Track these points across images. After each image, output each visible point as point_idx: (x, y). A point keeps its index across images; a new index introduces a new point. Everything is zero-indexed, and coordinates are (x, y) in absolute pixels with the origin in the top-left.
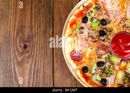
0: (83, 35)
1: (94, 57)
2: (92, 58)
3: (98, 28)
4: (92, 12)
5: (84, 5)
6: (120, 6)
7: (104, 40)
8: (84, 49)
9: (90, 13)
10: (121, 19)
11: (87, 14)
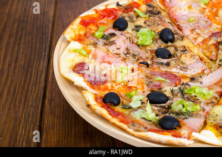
4: (138, 16)
6: (207, 10)
9: (134, 19)
10: (210, 34)
11: (127, 19)
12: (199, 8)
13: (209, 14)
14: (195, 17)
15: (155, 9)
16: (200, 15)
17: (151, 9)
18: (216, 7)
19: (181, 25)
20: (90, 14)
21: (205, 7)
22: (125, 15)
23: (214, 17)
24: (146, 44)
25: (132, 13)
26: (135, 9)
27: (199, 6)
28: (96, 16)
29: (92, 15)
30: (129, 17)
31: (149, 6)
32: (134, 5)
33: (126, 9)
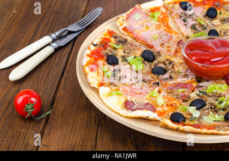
1: (175, 102)
2: (174, 105)
3: (145, 68)
4: (115, 49)
5: (95, 43)
6: (162, 25)
7: (171, 78)
8: (147, 97)
9: (115, 52)
10: (176, 43)
11: (110, 54)
12: (154, 26)
13: (165, 28)
14: (156, 34)
16: (159, 31)
19: (151, 44)
21: (158, 23)
22: (106, 51)
25: (109, 48)
28: (93, 60)
29: (90, 60)
30: (111, 52)
31: (116, 37)
32: (106, 41)
33: (103, 46)
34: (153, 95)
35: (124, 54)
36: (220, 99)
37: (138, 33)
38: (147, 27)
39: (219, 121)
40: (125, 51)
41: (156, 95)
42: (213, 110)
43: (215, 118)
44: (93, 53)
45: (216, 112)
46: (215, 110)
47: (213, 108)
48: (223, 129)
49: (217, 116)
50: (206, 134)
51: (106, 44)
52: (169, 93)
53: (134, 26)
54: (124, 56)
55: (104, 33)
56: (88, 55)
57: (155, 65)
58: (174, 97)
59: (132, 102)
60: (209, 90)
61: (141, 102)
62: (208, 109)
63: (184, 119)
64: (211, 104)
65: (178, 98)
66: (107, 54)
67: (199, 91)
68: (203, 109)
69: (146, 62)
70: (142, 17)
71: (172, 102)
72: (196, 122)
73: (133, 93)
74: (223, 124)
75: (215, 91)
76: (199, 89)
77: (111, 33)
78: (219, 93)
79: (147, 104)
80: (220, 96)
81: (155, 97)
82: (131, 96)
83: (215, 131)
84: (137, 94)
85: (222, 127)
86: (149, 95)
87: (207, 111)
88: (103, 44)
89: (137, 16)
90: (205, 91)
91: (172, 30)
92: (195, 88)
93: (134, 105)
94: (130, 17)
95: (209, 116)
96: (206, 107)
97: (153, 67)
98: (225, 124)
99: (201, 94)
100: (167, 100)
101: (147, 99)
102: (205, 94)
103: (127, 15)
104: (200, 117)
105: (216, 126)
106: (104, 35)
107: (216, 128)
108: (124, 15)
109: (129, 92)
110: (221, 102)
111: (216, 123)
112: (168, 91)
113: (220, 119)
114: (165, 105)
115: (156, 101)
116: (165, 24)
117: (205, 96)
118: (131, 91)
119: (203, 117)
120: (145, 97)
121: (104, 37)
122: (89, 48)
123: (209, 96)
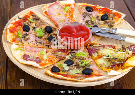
0: (29, 41)
1: (54, 59)
2: (53, 61)
3: (44, 36)
4: (31, 22)
5: (20, 17)
6: (68, 15)
8: (39, 54)
9: (30, 24)
12: (64, 14)
13: (69, 17)
14: (63, 19)
15: (36, 17)
16: (65, 18)
17: (34, 17)
18: (71, 13)
20: (11, 26)
21: (66, 13)
22: (25, 23)
23: (72, 18)
24: (42, 36)
25: (27, 21)
26: (28, 19)
27: (63, 13)
28: (14, 26)
29: (12, 26)
30: (27, 24)
31: (33, 16)
32: (27, 17)
33: (24, 19)
34: (42, 53)
35: (35, 26)
36: (82, 61)
37: (53, 16)
38: (59, 14)
39: (79, 73)
40: (36, 25)
41: (44, 54)
42: (77, 67)
43: (77, 71)
44: (16, 22)
45: (79, 68)
46: (78, 67)
47: (77, 66)
48: (80, 79)
49: (78, 70)
50: (70, 80)
51: (26, 19)
52: (52, 53)
53: (52, 12)
54: (35, 27)
55: (27, 12)
56: (12, 23)
57: (51, 35)
58: (54, 56)
59: (28, 55)
60: (77, 55)
61: (34, 56)
62: (74, 66)
63: (59, 71)
64: (77, 63)
65: (57, 57)
66: (25, 24)
67: (71, 55)
68: (72, 65)
69: (46, 33)
70: (58, 8)
71: (52, 59)
72: (66, 73)
73: (31, 50)
74: (81, 76)
75: (80, 56)
76: (71, 54)
77: (32, 13)
78: (82, 57)
79: (37, 58)
80: (83, 59)
81: (44, 55)
82: (29, 52)
83: (75, 79)
84: (33, 51)
85: (80, 77)
86: (40, 53)
87: (73, 67)
88: (25, 18)
89: (56, 7)
90: (75, 55)
91: (73, 19)
92: (69, 53)
93: (29, 57)
94: (52, 6)
95: (74, 70)
96: (73, 65)
97: (49, 36)
98: (82, 75)
99: (72, 57)
100: (50, 57)
101: (38, 55)
102: (74, 57)
103: (49, 5)
104: (69, 70)
105: (76, 76)
106: (27, 13)
107: (76, 77)
108: (48, 5)
109: (29, 49)
110: (82, 63)
111: (77, 74)
112: (53, 52)
113: (80, 73)
114: (47, 60)
115: (43, 57)
116: (71, 14)
117: (74, 58)
118: (30, 49)
119: (70, 70)
120: (37, 54)
121: (26, 14)
122: (15, 19)
123: (76, 59)
